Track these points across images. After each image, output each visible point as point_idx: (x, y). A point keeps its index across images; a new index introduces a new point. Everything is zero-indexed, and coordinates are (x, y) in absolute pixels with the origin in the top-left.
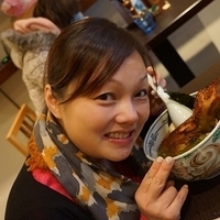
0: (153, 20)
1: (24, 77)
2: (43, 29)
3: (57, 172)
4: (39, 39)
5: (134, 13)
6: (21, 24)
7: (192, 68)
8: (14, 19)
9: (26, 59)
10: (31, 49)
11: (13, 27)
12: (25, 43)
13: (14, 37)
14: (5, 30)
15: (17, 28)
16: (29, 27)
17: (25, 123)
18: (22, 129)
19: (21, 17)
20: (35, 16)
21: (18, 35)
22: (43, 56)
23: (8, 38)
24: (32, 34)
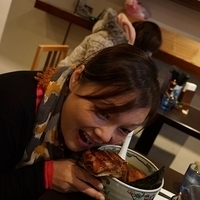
0: (172, 108)
1: (88, 37)
2: (127, 35)
3: (45, 101)
4: (119, 35)
5: (170, 92)
6: (124, 18)
7: (151, 151)
8: (124, 11)
9: (101, 32)
10: (110, 33)
11: (118, 13)
12: (113, 27)
13: (112, 17)
14: (114, 9)
15: (119, 16)
16: (124, 24)
17: (56, 53)
18: (50, 53)
19: (128, 16)
20: (134, 25)
21: (115, 20)
22: (109, 44)
23: (109, 14)
24: (120, 28)
